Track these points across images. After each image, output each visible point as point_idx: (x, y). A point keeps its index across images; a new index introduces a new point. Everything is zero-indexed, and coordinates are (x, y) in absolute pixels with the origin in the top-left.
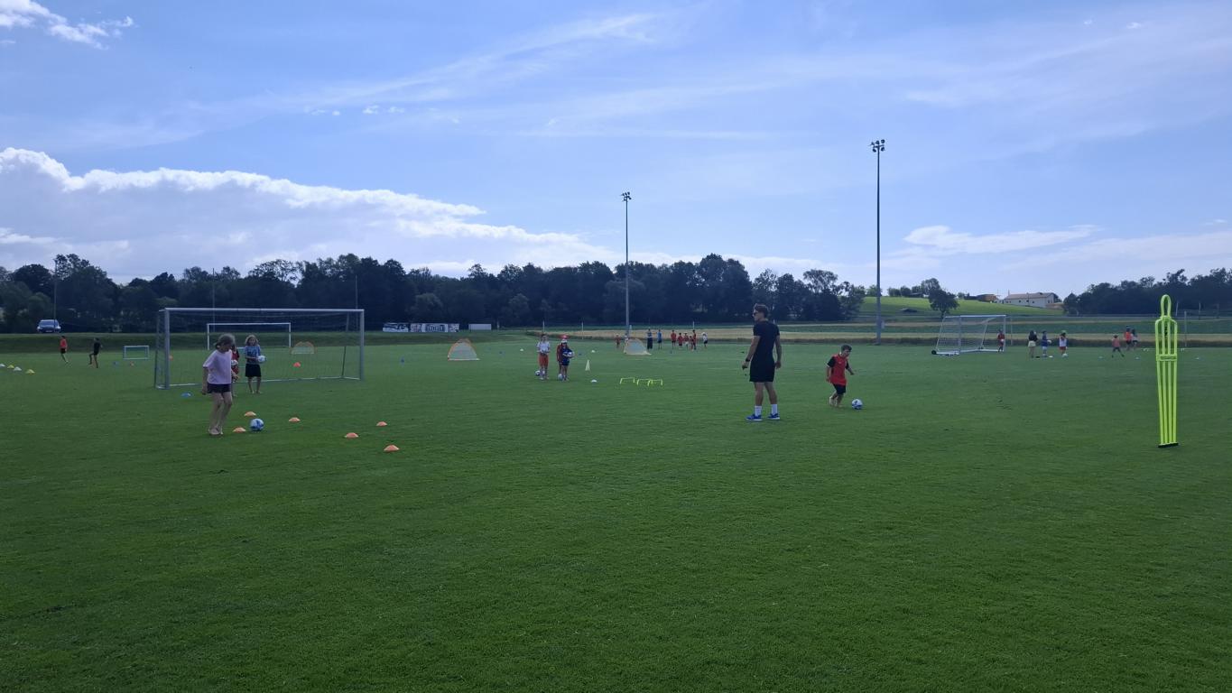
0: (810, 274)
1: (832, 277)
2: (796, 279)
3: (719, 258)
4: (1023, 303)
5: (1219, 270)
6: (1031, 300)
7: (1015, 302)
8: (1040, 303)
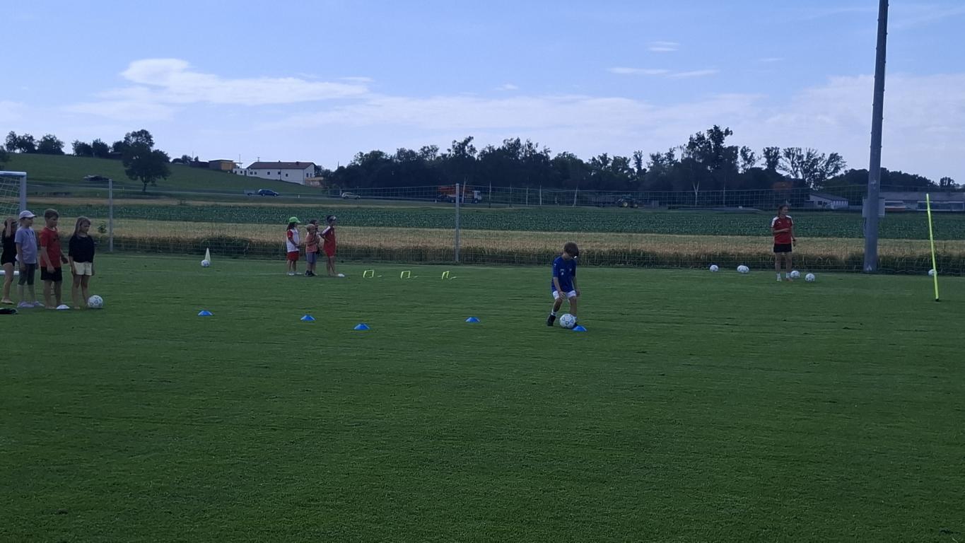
4: (274, 175)
5: (513, 141)
6: (284, 172)
7: (262, 174)
8: (296, 177)
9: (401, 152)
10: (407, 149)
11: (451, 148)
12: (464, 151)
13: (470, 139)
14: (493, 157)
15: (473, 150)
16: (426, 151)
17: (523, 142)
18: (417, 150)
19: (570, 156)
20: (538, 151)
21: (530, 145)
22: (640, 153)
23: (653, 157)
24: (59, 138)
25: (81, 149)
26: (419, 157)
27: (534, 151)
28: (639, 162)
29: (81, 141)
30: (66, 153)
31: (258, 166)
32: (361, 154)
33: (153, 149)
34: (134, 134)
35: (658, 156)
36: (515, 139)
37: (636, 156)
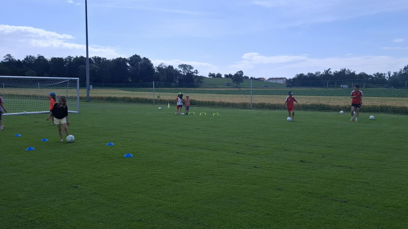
0: (181, 66)
1: (191, 68)
2: (174, 68)
3: (139, 57)
4: (274, 81)
5: (343, 69)
6: (277, 80)
7: (271, 81)
8: (281, 82)
9: (309, 74)
10: (311, 73)
11: (324, 72)
12: (328, 72)
13: (330, 69)
14: (336, 74)
15: (331, 72)
16: (317, 73)
17: (347, 69)
18: (314, 73)
19: (364, 73)
20: (352, 72)
21: (349, 70)
22: (390, 72)
23: (394, 73)
24: (221, 73)
25: (226, 76)
26: (314, 75)
27: (350, 72)
28: (389, 75)
29: (226, 74)
30: (223, 77)
31: (270, 79)
32: (297, 74)
33: (243, 76)
34: (239, 72)
35: (396, 73)
36: (344, 68)
37: (388, 73)
